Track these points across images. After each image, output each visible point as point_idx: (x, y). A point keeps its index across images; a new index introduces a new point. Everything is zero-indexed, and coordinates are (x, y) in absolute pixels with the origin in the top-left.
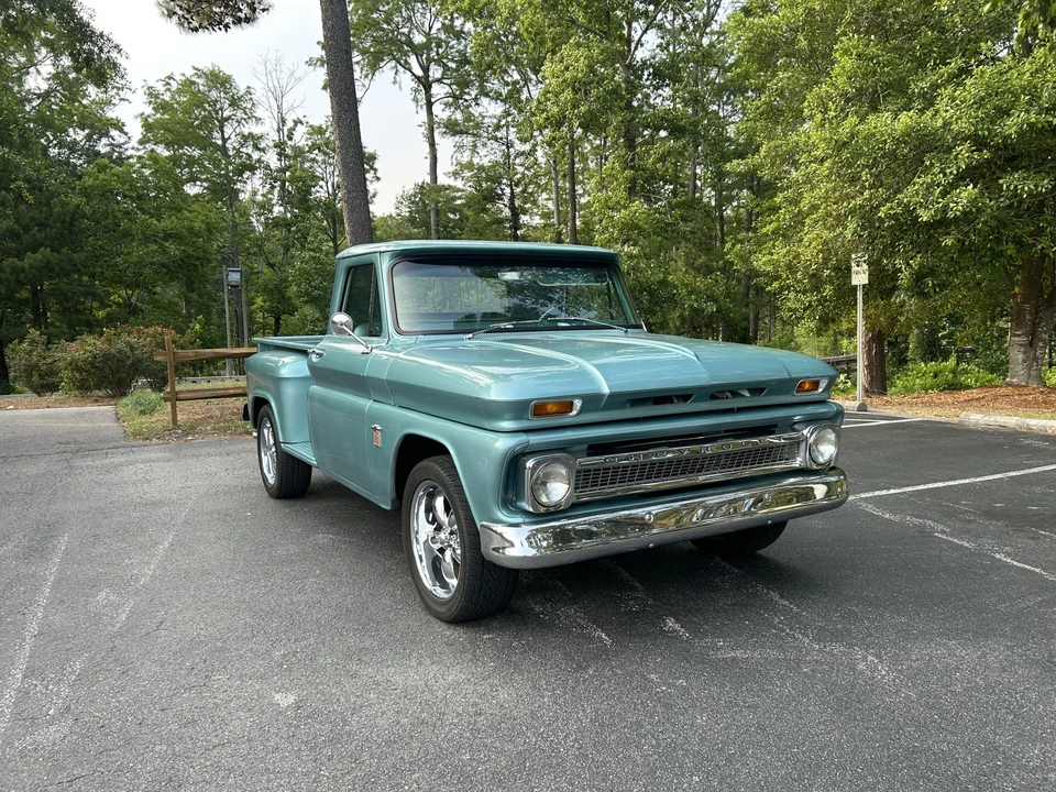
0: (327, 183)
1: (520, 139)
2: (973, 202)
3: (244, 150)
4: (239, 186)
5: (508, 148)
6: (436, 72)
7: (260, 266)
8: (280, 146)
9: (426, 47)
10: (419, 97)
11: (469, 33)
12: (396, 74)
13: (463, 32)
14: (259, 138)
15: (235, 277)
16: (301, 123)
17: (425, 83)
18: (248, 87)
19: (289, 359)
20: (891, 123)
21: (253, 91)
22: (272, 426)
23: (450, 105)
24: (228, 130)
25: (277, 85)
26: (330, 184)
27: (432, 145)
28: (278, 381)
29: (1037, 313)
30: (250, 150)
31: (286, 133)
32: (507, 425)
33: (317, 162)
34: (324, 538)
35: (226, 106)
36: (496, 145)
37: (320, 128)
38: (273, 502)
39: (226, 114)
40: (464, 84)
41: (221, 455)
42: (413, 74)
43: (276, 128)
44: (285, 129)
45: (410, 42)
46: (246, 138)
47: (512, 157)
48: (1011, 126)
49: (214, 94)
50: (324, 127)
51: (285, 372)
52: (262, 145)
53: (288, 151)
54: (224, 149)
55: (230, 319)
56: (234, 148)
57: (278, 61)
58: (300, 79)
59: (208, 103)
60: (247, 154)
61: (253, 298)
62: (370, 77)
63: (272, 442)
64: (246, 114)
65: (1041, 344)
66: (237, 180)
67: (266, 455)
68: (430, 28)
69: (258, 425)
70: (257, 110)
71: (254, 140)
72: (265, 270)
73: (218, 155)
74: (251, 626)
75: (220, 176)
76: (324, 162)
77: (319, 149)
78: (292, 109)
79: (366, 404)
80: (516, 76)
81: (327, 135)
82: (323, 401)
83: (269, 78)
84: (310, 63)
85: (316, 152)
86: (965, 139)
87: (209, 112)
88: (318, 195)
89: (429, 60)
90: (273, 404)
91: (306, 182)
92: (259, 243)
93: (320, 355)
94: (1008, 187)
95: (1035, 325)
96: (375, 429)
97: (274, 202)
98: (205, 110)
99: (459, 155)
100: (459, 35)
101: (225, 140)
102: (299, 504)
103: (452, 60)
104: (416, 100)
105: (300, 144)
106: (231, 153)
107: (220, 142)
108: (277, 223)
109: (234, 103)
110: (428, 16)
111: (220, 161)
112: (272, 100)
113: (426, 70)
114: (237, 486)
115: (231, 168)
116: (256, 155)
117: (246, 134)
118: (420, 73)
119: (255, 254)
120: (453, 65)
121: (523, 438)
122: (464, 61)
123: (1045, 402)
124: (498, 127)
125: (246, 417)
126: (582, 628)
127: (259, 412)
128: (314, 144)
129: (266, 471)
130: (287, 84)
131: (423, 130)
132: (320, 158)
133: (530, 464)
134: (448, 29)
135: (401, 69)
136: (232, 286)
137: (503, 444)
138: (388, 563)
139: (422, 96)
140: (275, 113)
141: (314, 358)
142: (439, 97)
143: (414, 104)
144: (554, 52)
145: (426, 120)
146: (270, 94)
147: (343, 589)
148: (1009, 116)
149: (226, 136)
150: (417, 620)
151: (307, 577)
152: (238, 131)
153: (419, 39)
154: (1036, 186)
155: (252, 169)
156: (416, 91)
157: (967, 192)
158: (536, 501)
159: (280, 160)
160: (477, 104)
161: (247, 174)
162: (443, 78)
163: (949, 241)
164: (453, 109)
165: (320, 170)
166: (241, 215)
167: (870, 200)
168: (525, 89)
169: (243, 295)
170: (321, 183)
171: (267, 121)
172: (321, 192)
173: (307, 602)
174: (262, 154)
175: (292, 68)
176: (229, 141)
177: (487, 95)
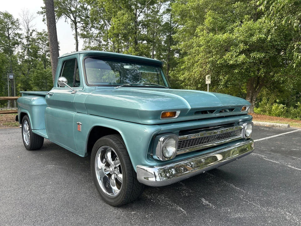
0: (43, 50)
1: (104, 41)
2: (244, 59)
3: (15, 38)
4: (13, 49)
5: (100, 43)
6: (78, 19)
7: (20, 74)
8: (27, 37)
9: (75, 12)
10: (73, 26)
11: (89, 9)
12: (66, 19)
13: (87, 9)
14: (21, 35)
15: (11, 77)
16: (35, 31)
17: (75, 22)
18: (17, 19)
19: (35, 98)
20: (222, 37)
21: (19, 20)
22: (28, 123)
23: (83, 30)
24: (10, 31)
25: (27, 19)
26: (44, 50)
27: (77, 41)
28: (31, 106)
29: (253, 93)
30: (17, 38)
31: (30, 34)
32: (150, 122)
33: (40, 43)
34: (51, 166)
35: (10, 24)
36: (96, 42)
37: (41, 33)
38: (28, 152)
39: (10, 26)
40: (87, 24)
41: (6, 134)
42: (71, 19)
43: (26, 32)
44: (29, 32)
45: (70, 10)
46: (16, 34)
47: (101, 46)
48: (254, 39)
49: (6, 20)
50: (42, 33)
51: (34, 103)
52: (22, 37)
53: (30, 39)
54: (9, 38)
55: (9, 90)
56: (12, 37)
57: (28, 12)
58: (34, 18)
59: (4, 23)
60: (16, 39)
61: (18, 84)
62: (58, 19)
63: (28, 129)
64: (16, 27)
65: (254, 102)
66: (13, 47)
67: (25, 134)
68: (77, 6)
69: (22, 123)
70: (20, 26)
71: (19, 35)
72: (22, 76)
73: (7, 39)
74: (22, 213)
75: (7, 46)
76: (42, 43)
77: (40, 39)
78: (32, 26)
79: (74, 114)
80: (103, 23)
81: (43, 35)
82: (52, 114)
83: (24, 16)
84: (38, 13)
85: (39, 40)
86: (242, 42)
87: (4, 26)
88: (40, 53)
89: (76, 16)
90: (29, 115)
91: (36, 49)
92: (20, 67)
93: (51, 95)
94: (253, 56)
95: (252, 97)
96: (79, 124)
97: (25, 55)
98: (3, 25)
99: (85, 45)
100: (86, 9)
101: (9, 35)
102: (38, 153)
103: (83, 16)
104: (72, 27)
105: (34, 37)
106: (11, 39)
107: (7, 35)
108: (26, 61)
109: (13, 23)
110: (76, 3)
111: (7, 41)
112: (25, 24)
113: (75, 18)
114: (13, 146)
115: (11, 43)
116: (19, 40)
117: (16, 33)
118: (73, 19)
119: (18, 70)
120: (84, 18)
121: (158, 127)
122: (87, 17)
123: (257, 117)
124: (97, 37)
125: (17, 120)
126: (172, 206)
127: (23, 118)
128: (38, 38)
129: (25, 140)
130: (30, 19)
131: (74, 36)
132: (41, 42)
133: (162, 139)
134: (82, 7)
135: (68, 18)
136: (10, 79)
137: (149, 131)
138: (80, 177)
139: (74, 26)
140: (26, 27)
141: (48, 96)
142: (79, 27)
143: (71, 28)
144: (115, 16)
145: (75, 33)
146: (24, 21)
147: (63, 191)
148: (254, 36)
149: (9, 33)
150: (100, 206)
151: (46, 186)
152: (13, 32)
153: (73, 9)
154: (260, 56)
155: (18, 44)
156: (72, 24)
157: (243, 56)
158: (164, 156)
159: (27, 42)
160: (91, 30)
161: (16, 46)
162: (80, 21)
163: (236, 71)
164: (83, 31)
165: (40, 46)
166: (14, 58)
167: (215, 58)
168: (106, 27)
169: (14, 82)
170: (41, 50)
171: (23, 30)
172: (41, 53)
173: (48, 198)
174: (21, 39)
175: (32, 14)
176: (10, 35)
177: (94, 27)
